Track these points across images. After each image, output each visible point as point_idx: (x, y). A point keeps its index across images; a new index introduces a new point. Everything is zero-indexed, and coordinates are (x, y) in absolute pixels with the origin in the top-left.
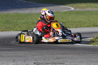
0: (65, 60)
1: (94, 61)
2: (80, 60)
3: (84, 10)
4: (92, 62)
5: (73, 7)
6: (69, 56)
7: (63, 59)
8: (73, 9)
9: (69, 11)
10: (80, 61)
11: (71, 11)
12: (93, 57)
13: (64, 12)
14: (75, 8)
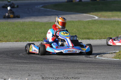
0: (88, 75)
1: (120, 77)
2: (104, 75)
3: (109, 19)
4: (118, 78)
5: (97, 16)
6: (92, 70)
7: (84, 74)
8: (97, 18)
9: (92, 20)
10: (104, 77)
11: (95, 20)
12: (119, 73)
13: (87, 21)
14: (99, 17)
